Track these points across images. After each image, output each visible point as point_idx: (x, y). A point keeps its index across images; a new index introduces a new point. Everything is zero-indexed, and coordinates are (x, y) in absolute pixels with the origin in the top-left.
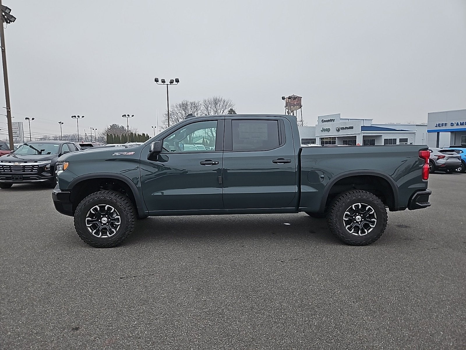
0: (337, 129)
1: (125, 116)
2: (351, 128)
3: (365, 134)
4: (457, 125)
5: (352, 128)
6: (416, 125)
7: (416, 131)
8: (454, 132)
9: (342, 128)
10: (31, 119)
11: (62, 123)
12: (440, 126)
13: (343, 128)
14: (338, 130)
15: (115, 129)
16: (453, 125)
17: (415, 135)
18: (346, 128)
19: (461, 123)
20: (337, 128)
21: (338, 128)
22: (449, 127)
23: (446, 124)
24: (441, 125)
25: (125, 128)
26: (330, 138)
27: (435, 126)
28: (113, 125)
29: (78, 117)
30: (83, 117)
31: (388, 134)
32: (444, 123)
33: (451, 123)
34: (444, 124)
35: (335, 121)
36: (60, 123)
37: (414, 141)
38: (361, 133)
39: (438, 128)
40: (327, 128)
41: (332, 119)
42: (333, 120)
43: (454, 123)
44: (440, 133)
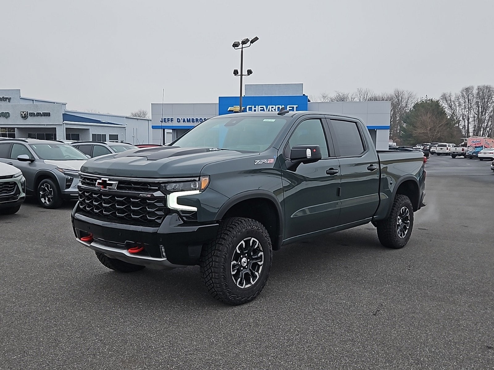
0: (23, 115)
2: (46, 114)
3: (68, 125)
4: (183, 122)
5: (48, 115)
6: (126, 118)
7: (126, 124)
8: (176, 130)
9: (32, 113)
12: (166, 122)
13: (32, 115)
14: (25, 117)
16: (179, 122)
17: (125, 130)
18: (39, 114)
19: (187, 119)
20: (22, 113)
21: (25, 113)
22: (175, 124)
23: (172, 120)
24: (167, 120)
26: (5, 128)
27: (161, 121)
31: (96, 127)
32: (170, 118)
33: (178, 119)
34: (170, 120)
35: (11, 100)
37: (125, 139)
38: (64, 124)
39: (164, 124)
40: (5, 112)
41: (5, 97)
42: (7, 98)
43: (180, 119)
44: (165, 130)
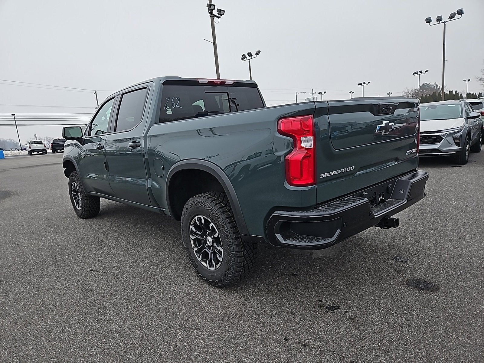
1: (416, 73)
10: (323, 93)
11: (353, 93)
15: (426, 89)
25: (438, 86)
28: (424, 84)
29: (364, 84)
30: (369, 83)
36: (350, 92)
